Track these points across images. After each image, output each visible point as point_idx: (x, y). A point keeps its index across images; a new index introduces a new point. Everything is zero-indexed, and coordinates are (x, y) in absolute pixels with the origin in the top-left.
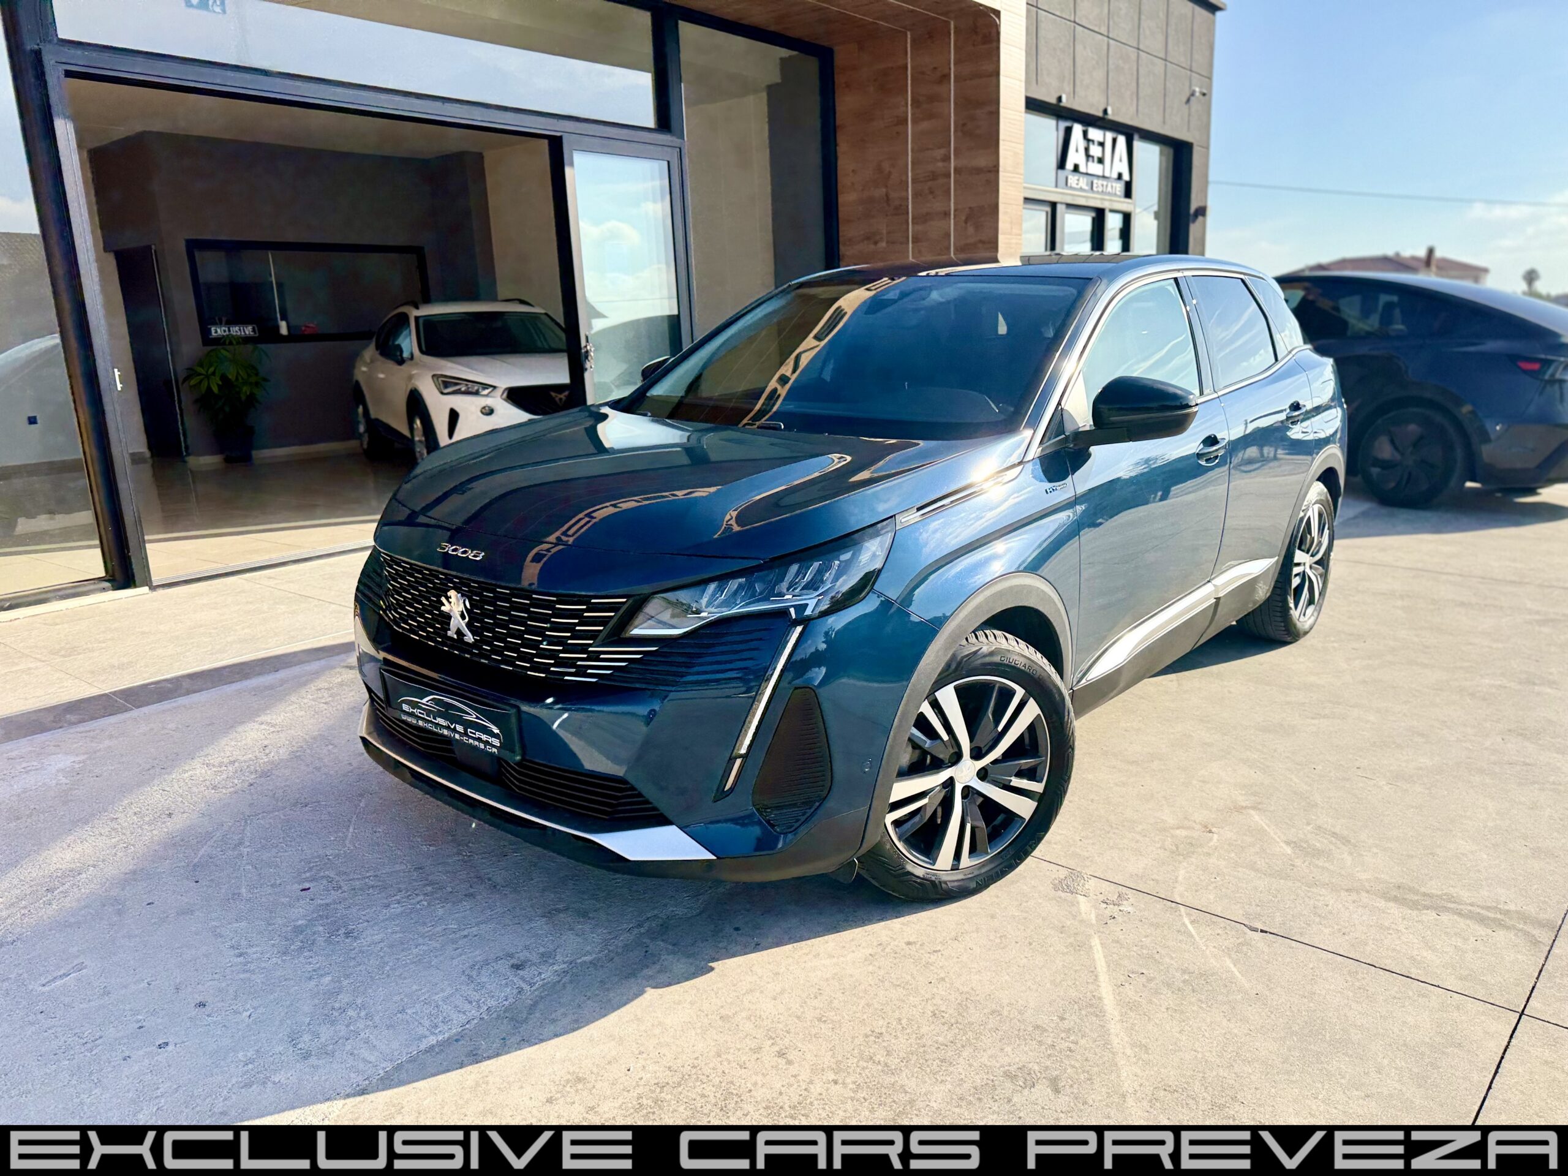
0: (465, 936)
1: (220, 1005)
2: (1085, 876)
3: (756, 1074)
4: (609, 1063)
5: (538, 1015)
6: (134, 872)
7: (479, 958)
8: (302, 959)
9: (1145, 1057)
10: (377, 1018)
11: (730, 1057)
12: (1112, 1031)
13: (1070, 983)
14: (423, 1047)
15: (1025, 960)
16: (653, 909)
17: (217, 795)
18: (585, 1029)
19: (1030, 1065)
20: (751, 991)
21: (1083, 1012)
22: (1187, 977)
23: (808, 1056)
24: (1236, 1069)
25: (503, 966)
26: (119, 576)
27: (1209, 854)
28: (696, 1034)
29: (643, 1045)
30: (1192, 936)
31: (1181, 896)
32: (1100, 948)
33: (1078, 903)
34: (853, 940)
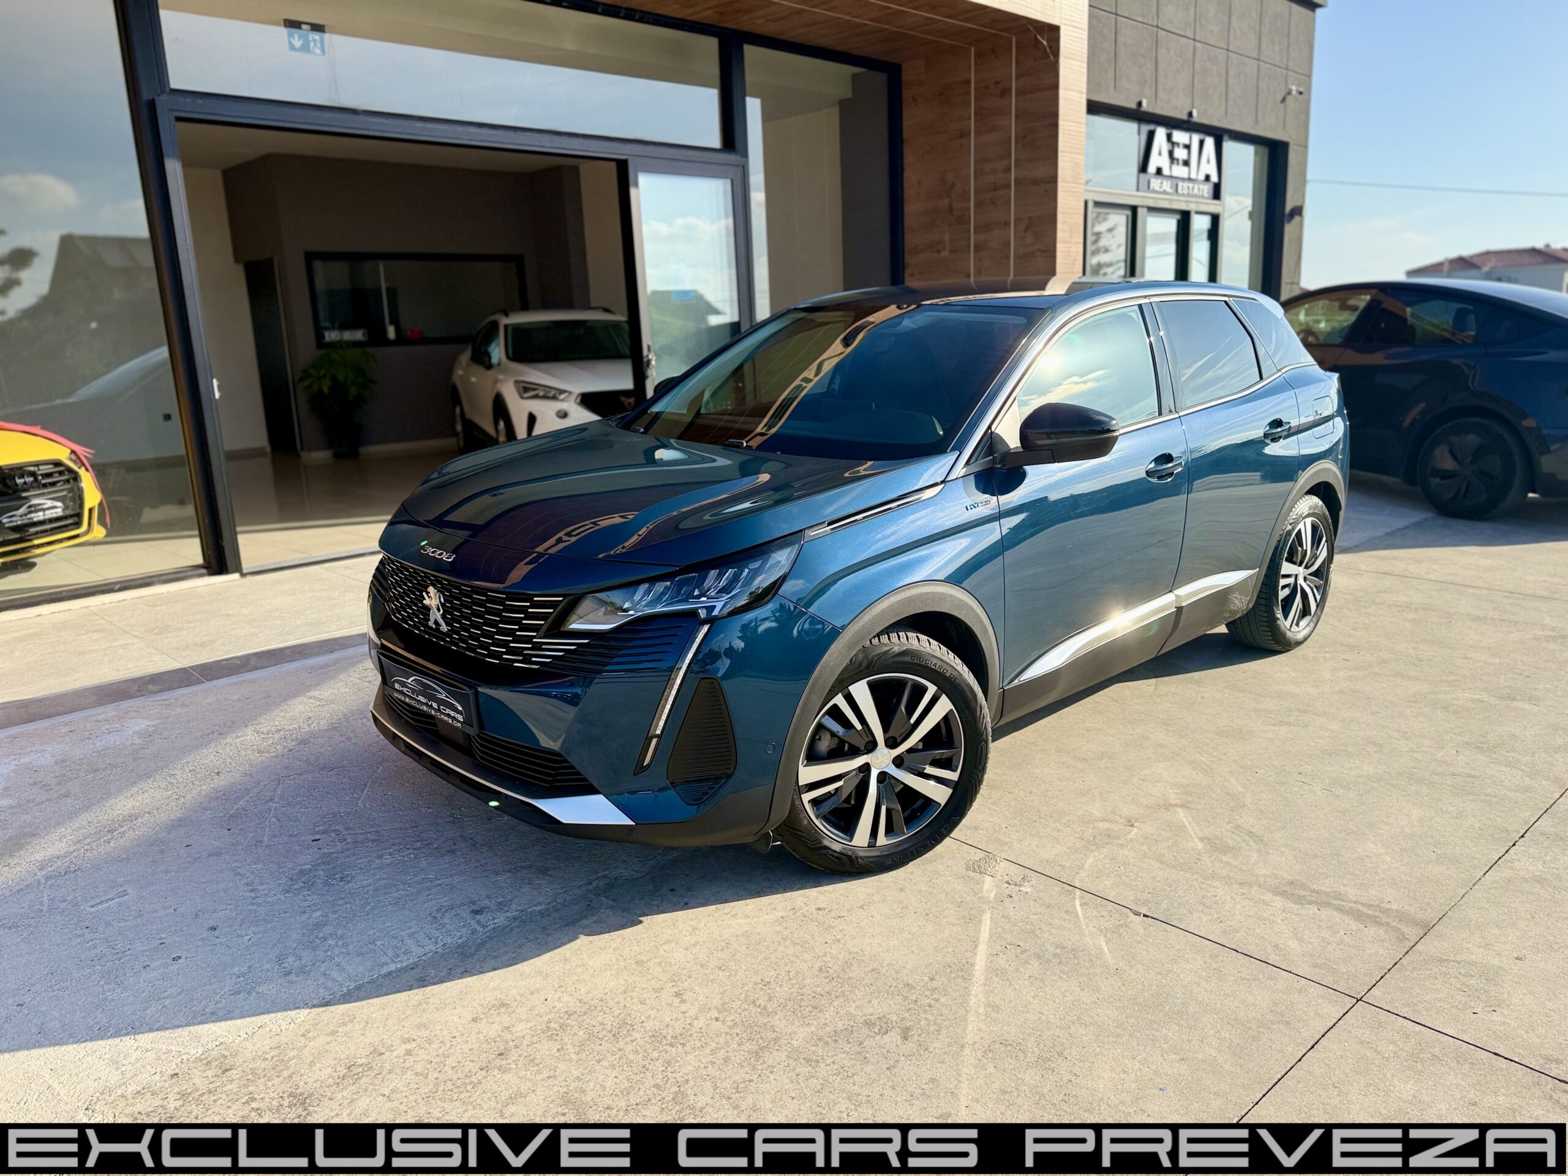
0: (439, 885)
1: (227, 929)
2: (998, 859)
3: (652, 1009)
4: (532, 993)
5: (483, 952)
6: (180, 820)
7: (445, 904)
8: (301, 897)
9: (994, 1015)
10: (351, 947)
11: (634, 995)
12: (973, 992)
13: (950, 950)
14: (384, 971)
15: (917, 928)
16: (605, 870)
17: (260, 758)
18: (520, 965)
19: (890, 1016)
20: (669, 942)
21: (953, 975)
22: (1058, 951)
23: (701, 998)
24: (1072, 1031)
25: (465, 913)
26: (214, 563)
27: (1122, 845)
28: (611, 975)
29: (564, 980)
30: (1077, 916)
31: (1082, 881)
32: (988, 922)
33: (983, 882)
34: (770, 904)
